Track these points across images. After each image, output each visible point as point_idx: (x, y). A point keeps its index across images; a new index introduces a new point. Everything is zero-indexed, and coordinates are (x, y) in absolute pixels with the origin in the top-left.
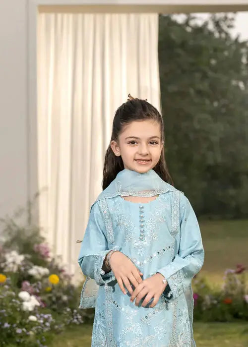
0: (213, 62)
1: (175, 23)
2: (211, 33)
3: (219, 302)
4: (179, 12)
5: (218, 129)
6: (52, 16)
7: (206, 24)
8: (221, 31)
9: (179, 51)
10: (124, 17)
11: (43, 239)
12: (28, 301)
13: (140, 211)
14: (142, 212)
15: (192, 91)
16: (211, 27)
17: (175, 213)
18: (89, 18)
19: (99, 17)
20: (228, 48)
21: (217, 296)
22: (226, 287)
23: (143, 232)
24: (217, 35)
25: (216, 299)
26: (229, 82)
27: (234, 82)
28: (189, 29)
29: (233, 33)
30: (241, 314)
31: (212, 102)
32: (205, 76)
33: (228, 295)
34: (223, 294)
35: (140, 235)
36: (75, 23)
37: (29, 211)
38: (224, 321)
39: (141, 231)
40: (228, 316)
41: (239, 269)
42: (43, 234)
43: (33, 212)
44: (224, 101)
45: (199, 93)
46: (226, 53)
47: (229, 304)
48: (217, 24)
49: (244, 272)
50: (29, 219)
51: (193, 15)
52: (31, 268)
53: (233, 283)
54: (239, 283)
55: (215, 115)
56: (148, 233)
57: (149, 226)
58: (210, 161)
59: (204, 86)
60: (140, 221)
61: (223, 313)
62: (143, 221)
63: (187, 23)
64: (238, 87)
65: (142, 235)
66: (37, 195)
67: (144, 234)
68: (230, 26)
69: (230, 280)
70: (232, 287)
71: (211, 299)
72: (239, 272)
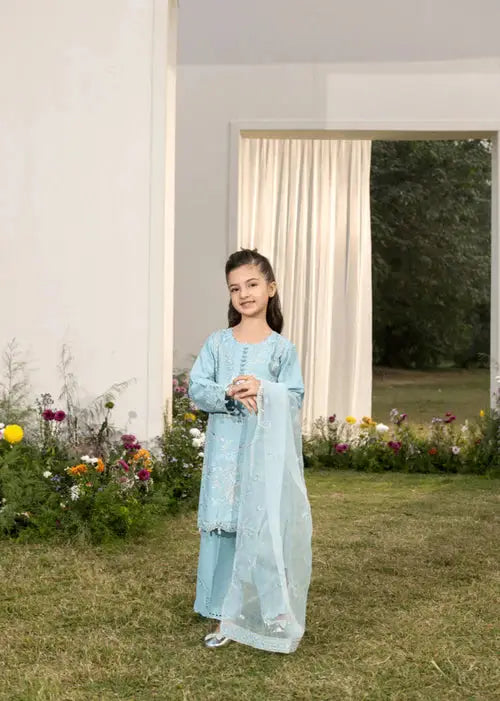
3: (422, 453)
12: (198, 437)
21: (422, 446)
22: (433, 438)
25: (420, 449)
33: (433, 445)
34: (428, 444)
40: (431, 467)
41: (448, 419)
47: (435, 455)
49: (454, 421)
53: (440, 432)
54: (446, 433)
69: (437, 429)
70: (439, 437)
71: (415, 449)
72: (447, 422)
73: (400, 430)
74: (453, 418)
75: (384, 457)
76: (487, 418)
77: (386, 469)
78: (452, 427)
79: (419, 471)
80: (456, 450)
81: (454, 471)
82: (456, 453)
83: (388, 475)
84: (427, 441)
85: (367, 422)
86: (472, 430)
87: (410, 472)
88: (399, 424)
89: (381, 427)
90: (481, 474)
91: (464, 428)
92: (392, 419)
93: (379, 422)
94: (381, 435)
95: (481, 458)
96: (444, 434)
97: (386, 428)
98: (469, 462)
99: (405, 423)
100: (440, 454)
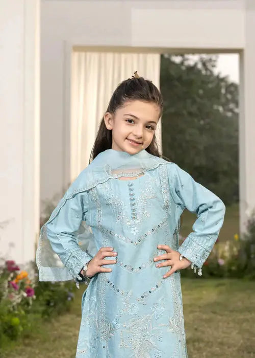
0: (201, 92)
1: (174, 63)
2: (200, 71)
4: (177, 55)
5: (204, 141)
6: (83, 54)
7: (196, 64)
8: (207, 69)
9: (176, 83)
10: (135, 56)
13: (129, 189)
14: (131, 190)
15: (185, 112)
16: (200, 66)
17: (165, 186)
18: (110, 56)
19: (117, 55)
20: (212, 82)
23: (134, 210)
24: (204, 72)
26: (212, 107)
27: (215, 107)
28: (183, 68)
29: (216, 71)
30: (215, 272)
31: (199, 121)
32: (194, 102)
35: (132, 214)
36: (100, 61)
39: (132, 209)
44: (208, 120)
45: (190, 114)
46: (210, 86)
48: (204, 64)
51: (187, 56)
55: (202, 130)
56: (139, 211)
57: (140, 204)
58: (197, 163)
59: (194, 109)
60: (130, 199)
62: (134, 199)
63: (182, 63)
64: (218, 110)
65: (134, 214)
67: (136, 212)
68: (214, 66)
76: (239, 239)
80: (222, 262)
86: (231, 248)
91: (226, 248)
95: (238, 267)
98: (229, 270)
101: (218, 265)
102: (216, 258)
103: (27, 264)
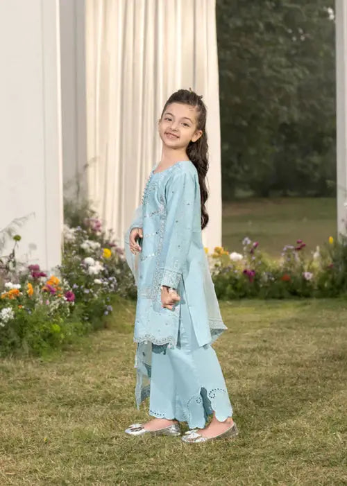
3: (276, 280)
5: (295, 77)
11: (93, 212)
12: (93, 266)
21: (275, 273)
22: (285, 265)
25: (274, 276)
30: (299, 290)
33: (286, 272)
34: (282, 271)
37: (78, 183)
38: (281, 298)
40: (286, 293)
41: (299, 246)
42: (92, 207)
43: (82, 184)
45: (270, 27)
47: (288, 281)
49: (305, 249)
50: (78, 191)
52: (82, 242)
53: (292, 259)
54: (298, 259)
58: (285, 119)
61: (280, 290)
66: (86, 166)
69: (289, 256)
70: (291, 264)
71: (269, 276)
72: (299, 249)
73: (254, 258)
74: (304, 245)
75: (239, 285)
76: (336, 243)
77: (242, 297)
78: (302, 254)
79: (274, 297)
80: (308, 276)
81: (308, 296)
82: (308, 279)
83: (244, 302)
84: (280, 268)
85: (219, 252)
86: (323, 256)
87: (266, 298)
88: (252, 252)
89: (235, 256)
90: (336, 297)
91: (316, 255)
92: (245, 248)
93: (231, 251)
94: (235, 263)
95: (333, 282)
96: (295, 261)
97: (240, 256)
98: (321, 287)
99: (257, 251)
100: (292, 281)
101: (304, 280)
102: (302, 270)
103: (52, 270)
